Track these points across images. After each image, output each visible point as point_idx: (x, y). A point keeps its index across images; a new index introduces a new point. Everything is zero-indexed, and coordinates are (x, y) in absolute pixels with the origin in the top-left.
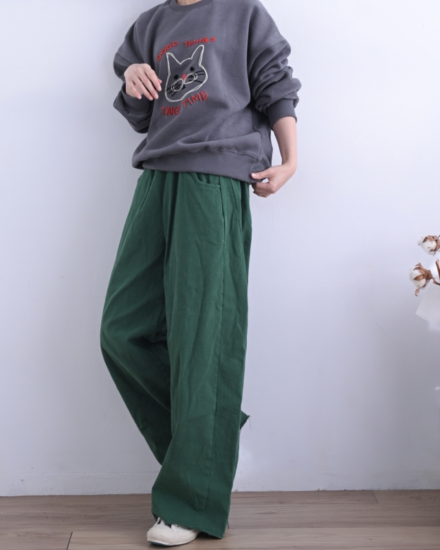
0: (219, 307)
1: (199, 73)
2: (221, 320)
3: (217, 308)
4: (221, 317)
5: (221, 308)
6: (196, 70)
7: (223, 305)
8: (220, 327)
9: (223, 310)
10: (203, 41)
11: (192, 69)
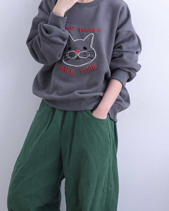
0: (105, 191)
1: (91, 52)
2: (105, 198)
3: (103, 191)
4: (105, 196)
5: (106, 191)
6: (88, 50)
7: (107, 189)
8: (104, 201)
9: (107, 192)
10: (93, 31)
11: (85, 48)
